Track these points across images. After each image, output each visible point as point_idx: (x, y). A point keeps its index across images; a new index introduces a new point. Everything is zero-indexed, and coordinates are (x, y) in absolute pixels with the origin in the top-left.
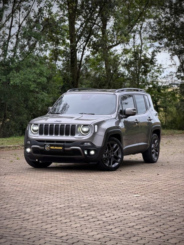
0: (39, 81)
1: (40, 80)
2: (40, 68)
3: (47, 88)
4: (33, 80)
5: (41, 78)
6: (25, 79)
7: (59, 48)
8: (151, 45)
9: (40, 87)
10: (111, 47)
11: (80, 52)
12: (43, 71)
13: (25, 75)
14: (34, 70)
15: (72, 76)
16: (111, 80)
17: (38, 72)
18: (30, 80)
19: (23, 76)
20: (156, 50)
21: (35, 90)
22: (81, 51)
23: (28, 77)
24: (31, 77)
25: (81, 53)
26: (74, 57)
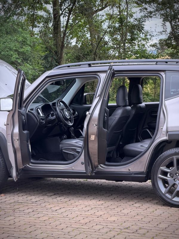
0: (22, 50)
1: (24, 50)
2: (22, 35)
3: (30, 59)
4: (15, 48)
5: (24, 47)
6: (6, 47)
7: (36, 13)
8: (141, 9)
9: (21, 57)
10: (96, 11)
11: (65, 16)
12: (26, 39)
13: (5, 44)
14: (15, 38)
15: (56, 45)
16: (96, 49)
17: (20, 39)
18: (11, 49)
19: (3, 44)
20: (147, 15)
21: (17, 61)
22: (67, 16)
23: (9, 46)
24: (12, 45)
25: (67, 18)
26: (59, 23)
